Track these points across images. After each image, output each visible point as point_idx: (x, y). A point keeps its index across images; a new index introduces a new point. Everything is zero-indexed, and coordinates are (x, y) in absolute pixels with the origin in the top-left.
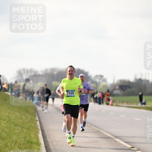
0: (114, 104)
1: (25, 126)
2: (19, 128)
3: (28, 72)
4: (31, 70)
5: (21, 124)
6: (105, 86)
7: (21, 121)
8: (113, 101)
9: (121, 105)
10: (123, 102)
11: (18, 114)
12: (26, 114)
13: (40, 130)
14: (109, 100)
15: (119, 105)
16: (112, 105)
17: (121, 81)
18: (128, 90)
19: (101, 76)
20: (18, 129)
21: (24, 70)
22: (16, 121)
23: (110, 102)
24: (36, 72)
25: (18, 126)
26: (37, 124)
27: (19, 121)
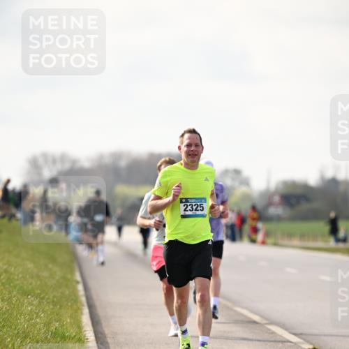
0: (269, 241)
1: (47, 297)
2: (32, 301)
3: (54, 161)
4: (63, 158)
5: (39, 291)
6: (246, 197)
7: (39, 283)
8: (267, 234)
9: (286, 242)
10: (290, 236)
11: (30, 265)
12: (50, 266)
13: (85, 304)
14: (255, 230)
15: (280, 242)
16: (263, 243)
17: (285, 184)
18: (304, 207)
19: (237, 172)
20: (30, 304)
21: (45, 156)
22: (25, 282)
23: (260, 237)
24: (74, 162)
25: (29, 297)
26: (78, 291)
27: (34, 283)
